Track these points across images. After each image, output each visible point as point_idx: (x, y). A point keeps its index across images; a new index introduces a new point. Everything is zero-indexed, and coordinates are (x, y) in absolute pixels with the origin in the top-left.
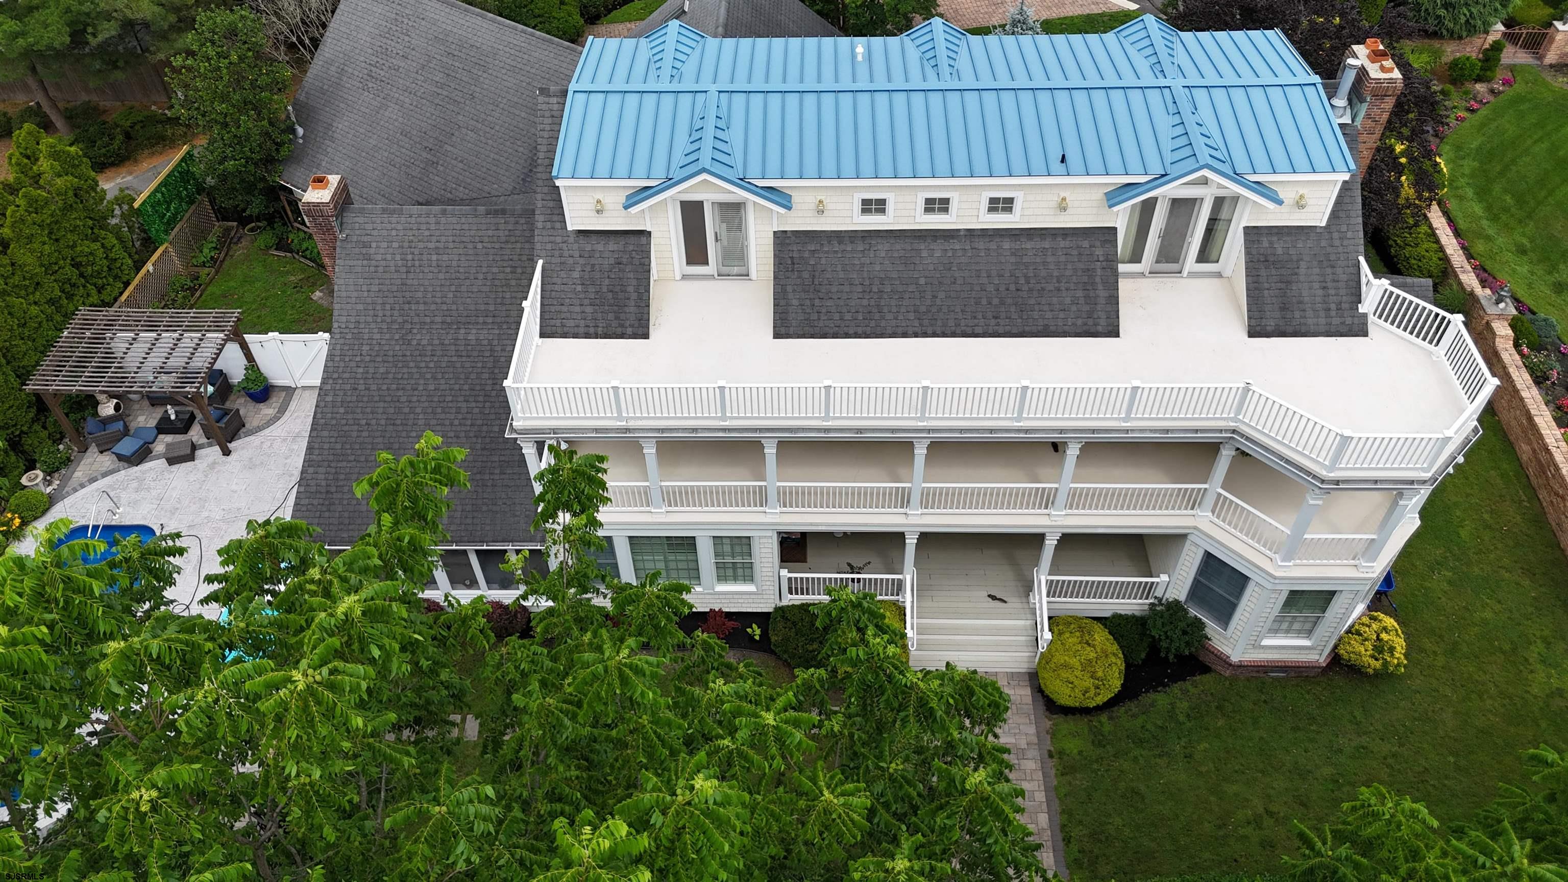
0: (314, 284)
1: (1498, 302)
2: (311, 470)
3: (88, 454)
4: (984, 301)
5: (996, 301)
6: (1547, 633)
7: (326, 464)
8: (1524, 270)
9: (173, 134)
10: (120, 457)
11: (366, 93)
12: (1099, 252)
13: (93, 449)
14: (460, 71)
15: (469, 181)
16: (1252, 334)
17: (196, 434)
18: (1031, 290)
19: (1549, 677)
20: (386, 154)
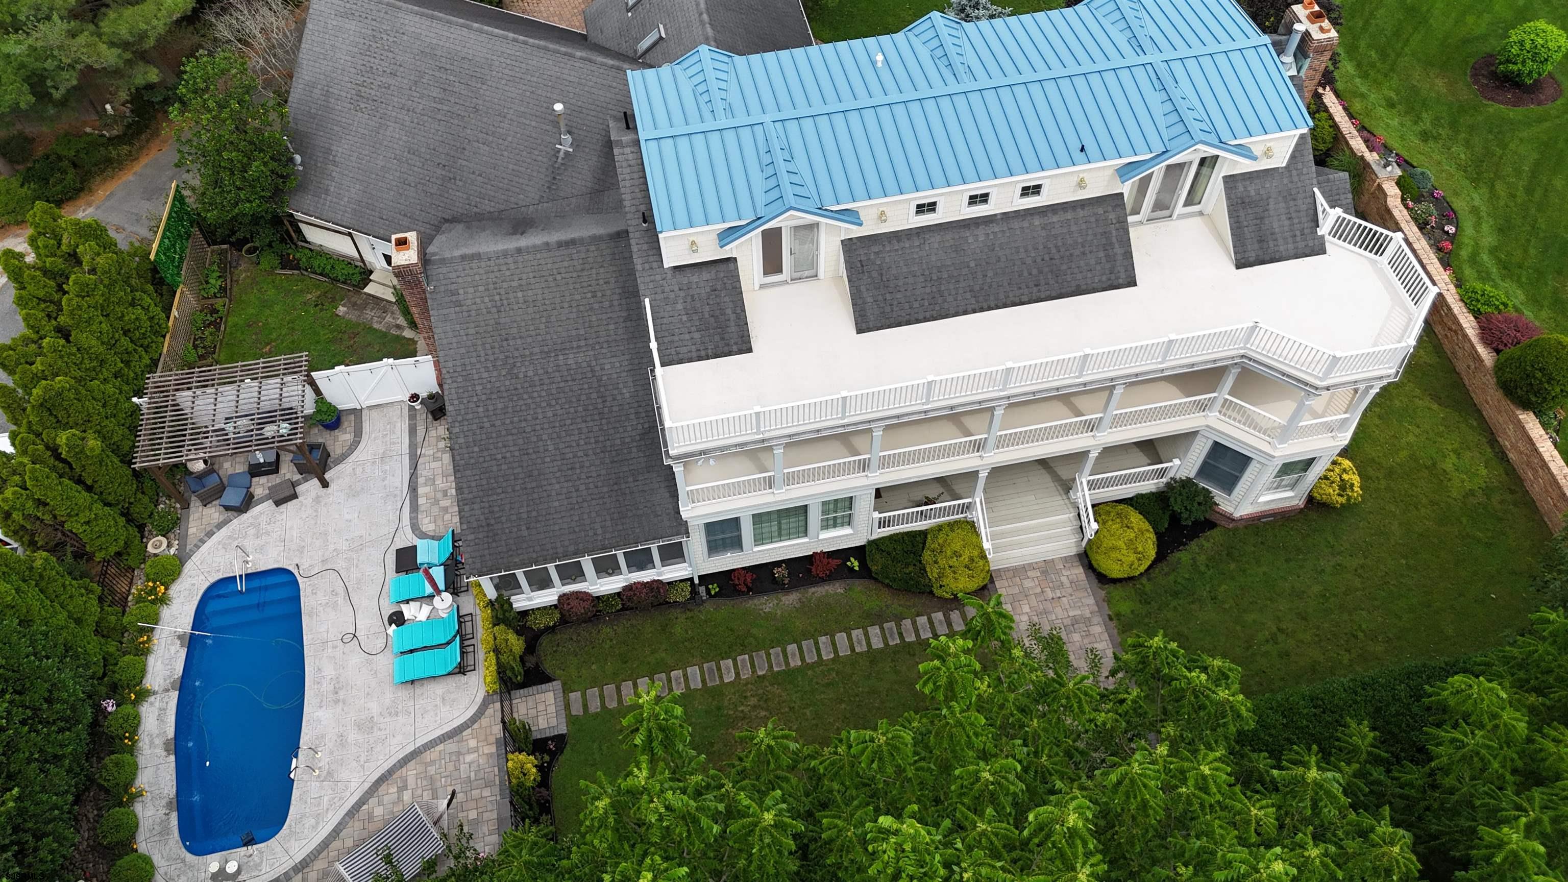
0: (333, 300)
1: (1385, 166)
2: (467, 508)
3: (192, 508)
4: (1026, 274)
5: (1035, 272)
6: (1456, 446)
7: (478, 500)
8: (1395, 122)
9: (119, 155)
10: (227, 508)
11: (360, 114)
12: (1112, 216)
13: (195, 503)
14: (457, 84)
15: (492, 193)
16: (1239, 266)
17: (288, 471)
18: (1062, 258)
19: (1463, 482)
20: (398, 174)
